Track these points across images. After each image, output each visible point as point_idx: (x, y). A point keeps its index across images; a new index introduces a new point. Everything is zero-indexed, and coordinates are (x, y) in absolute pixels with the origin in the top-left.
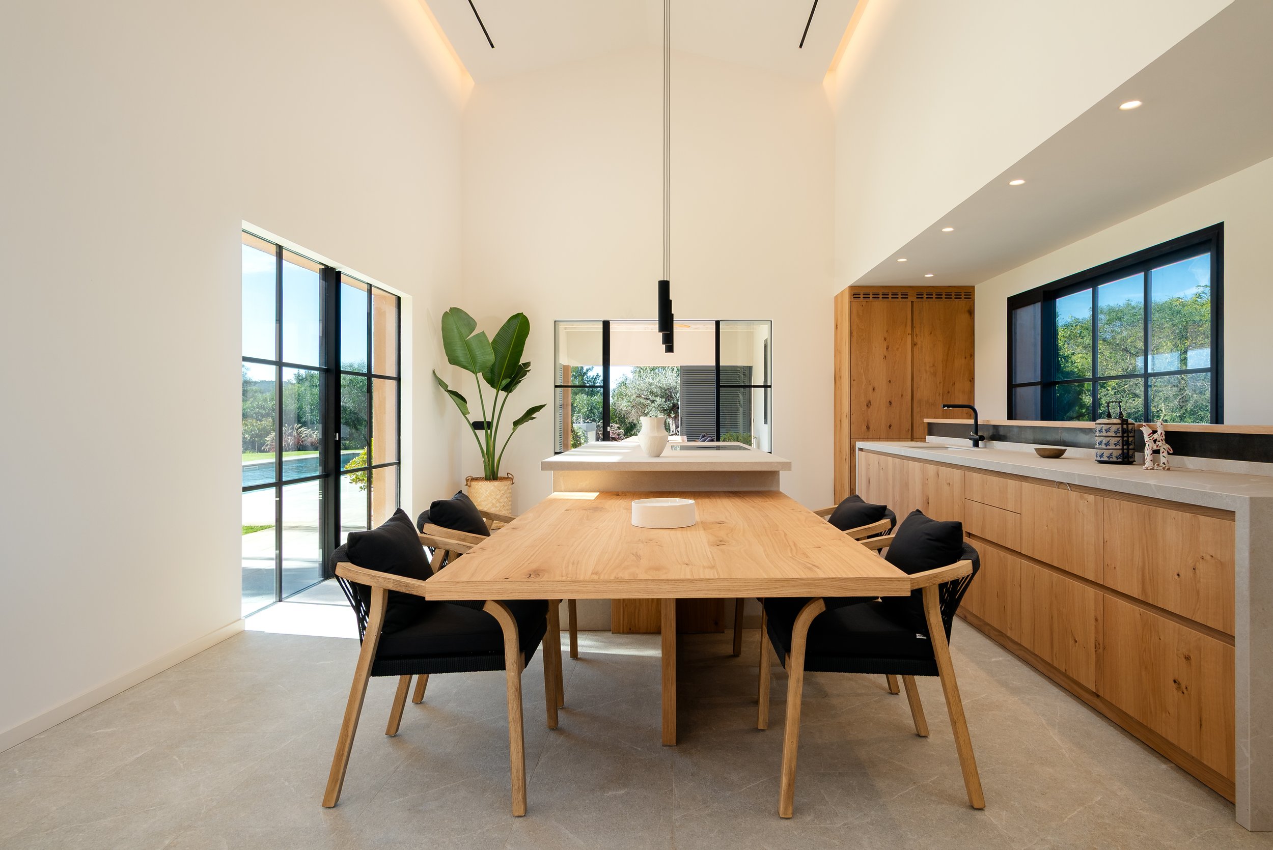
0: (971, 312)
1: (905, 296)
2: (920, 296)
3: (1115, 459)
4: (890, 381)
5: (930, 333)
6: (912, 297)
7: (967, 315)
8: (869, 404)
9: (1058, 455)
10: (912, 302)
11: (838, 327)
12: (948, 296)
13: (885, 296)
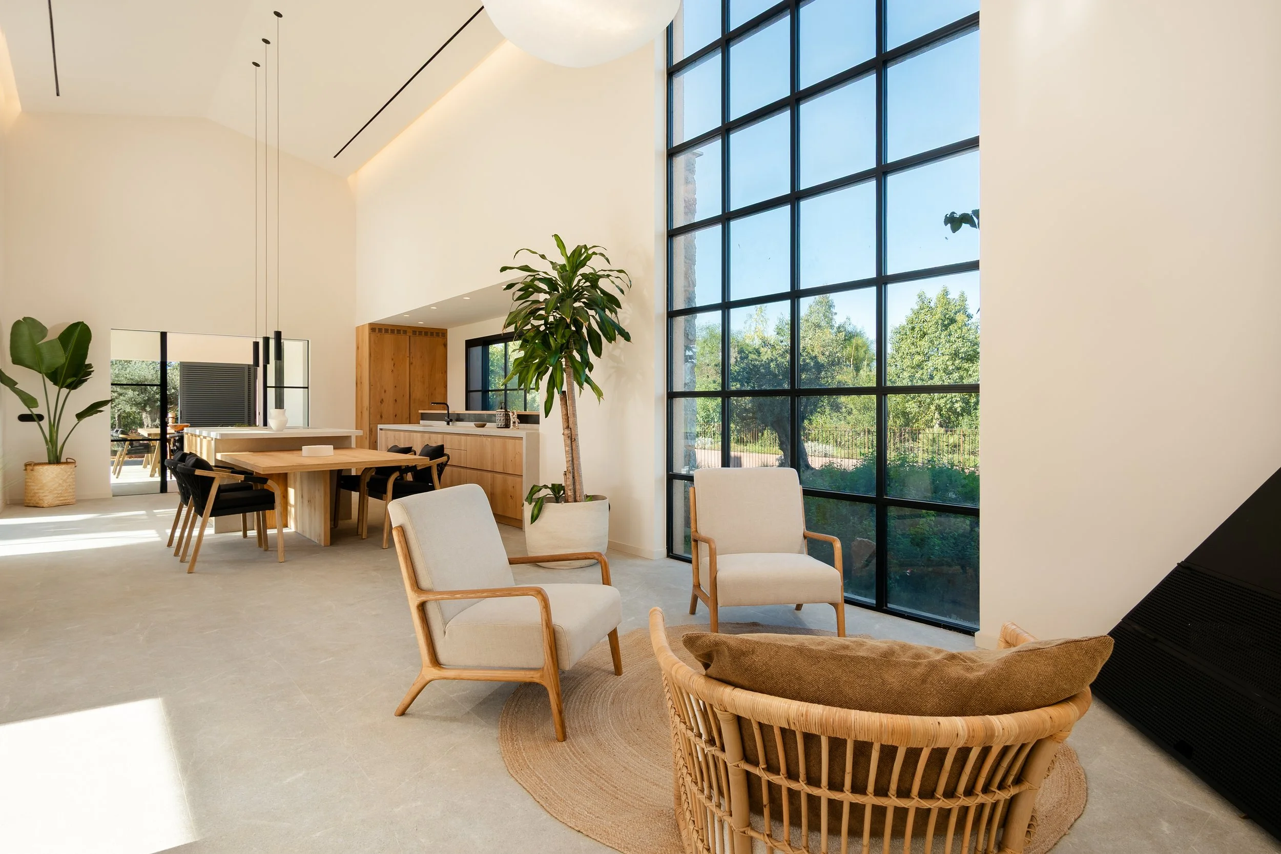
0: (445, 345)
1: (405, 332)
2: (414, 332)
3: (502, 426)
4: (396, 387)
5: (421, 357)
6: (410, 333)
7: (443, 346)
8: (382, 402)
9: (483, 426)
10: (410, 337)
11: (359, 348)
12: (432, 334)
13: (393, 331)
